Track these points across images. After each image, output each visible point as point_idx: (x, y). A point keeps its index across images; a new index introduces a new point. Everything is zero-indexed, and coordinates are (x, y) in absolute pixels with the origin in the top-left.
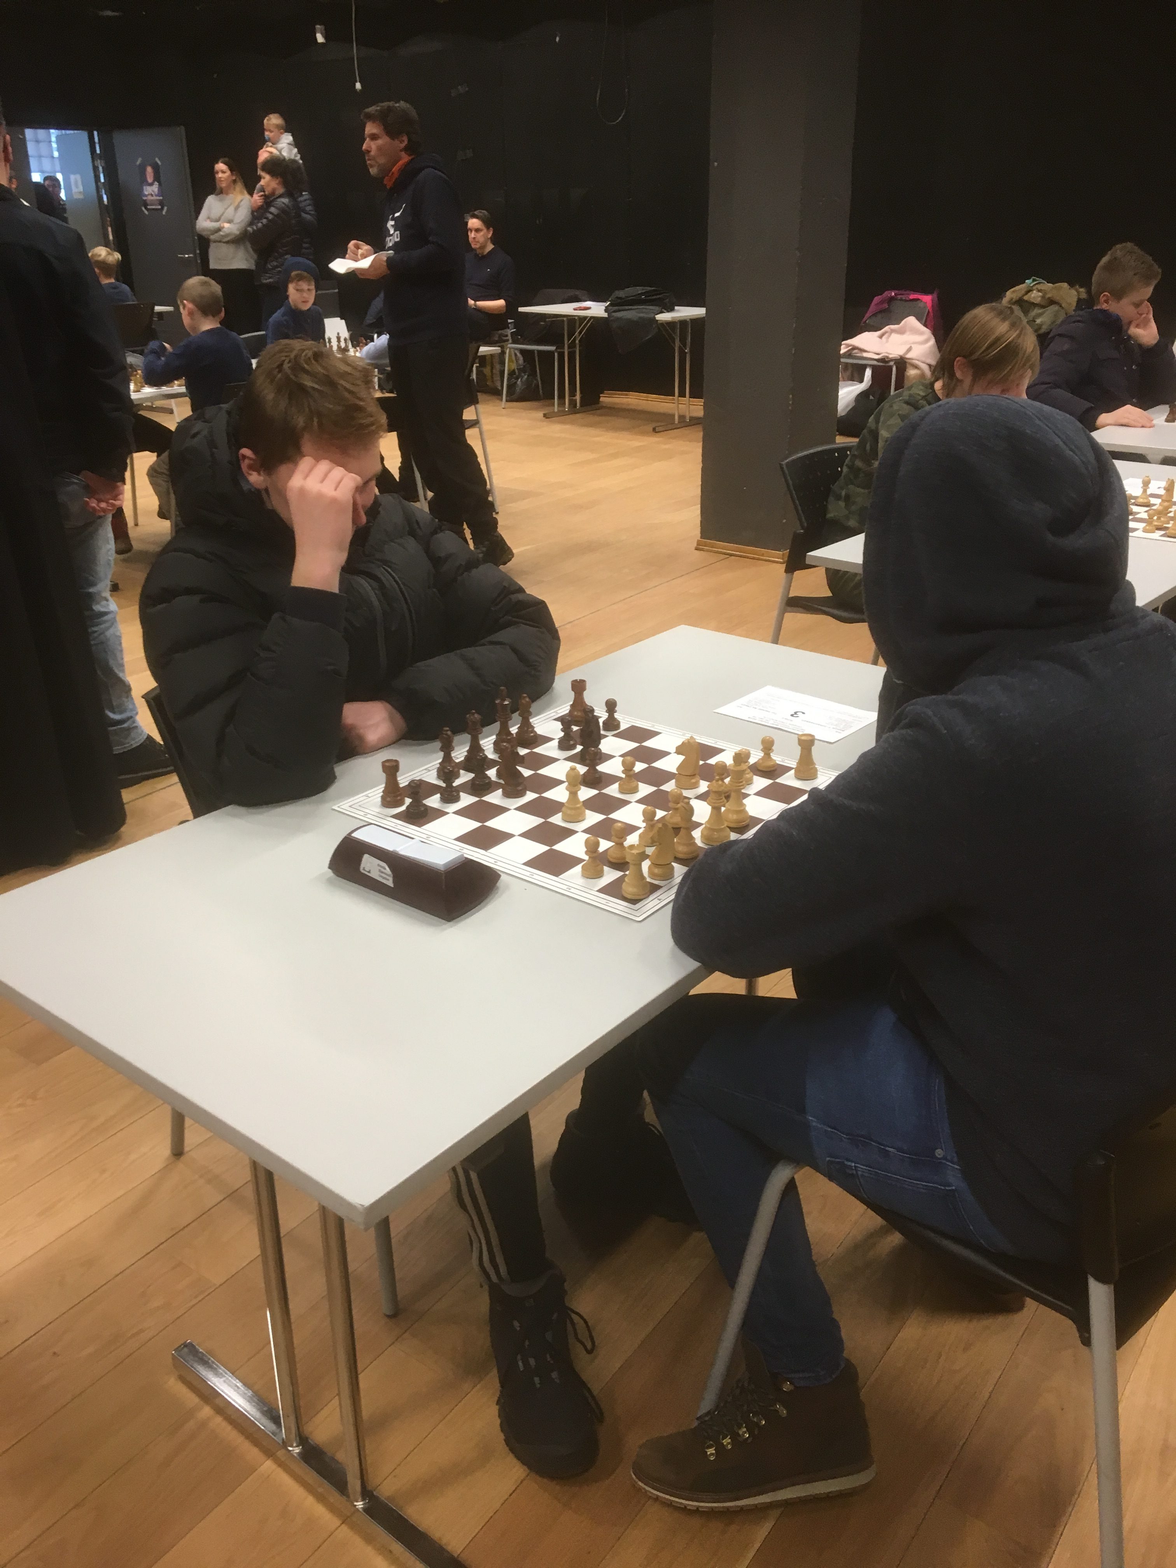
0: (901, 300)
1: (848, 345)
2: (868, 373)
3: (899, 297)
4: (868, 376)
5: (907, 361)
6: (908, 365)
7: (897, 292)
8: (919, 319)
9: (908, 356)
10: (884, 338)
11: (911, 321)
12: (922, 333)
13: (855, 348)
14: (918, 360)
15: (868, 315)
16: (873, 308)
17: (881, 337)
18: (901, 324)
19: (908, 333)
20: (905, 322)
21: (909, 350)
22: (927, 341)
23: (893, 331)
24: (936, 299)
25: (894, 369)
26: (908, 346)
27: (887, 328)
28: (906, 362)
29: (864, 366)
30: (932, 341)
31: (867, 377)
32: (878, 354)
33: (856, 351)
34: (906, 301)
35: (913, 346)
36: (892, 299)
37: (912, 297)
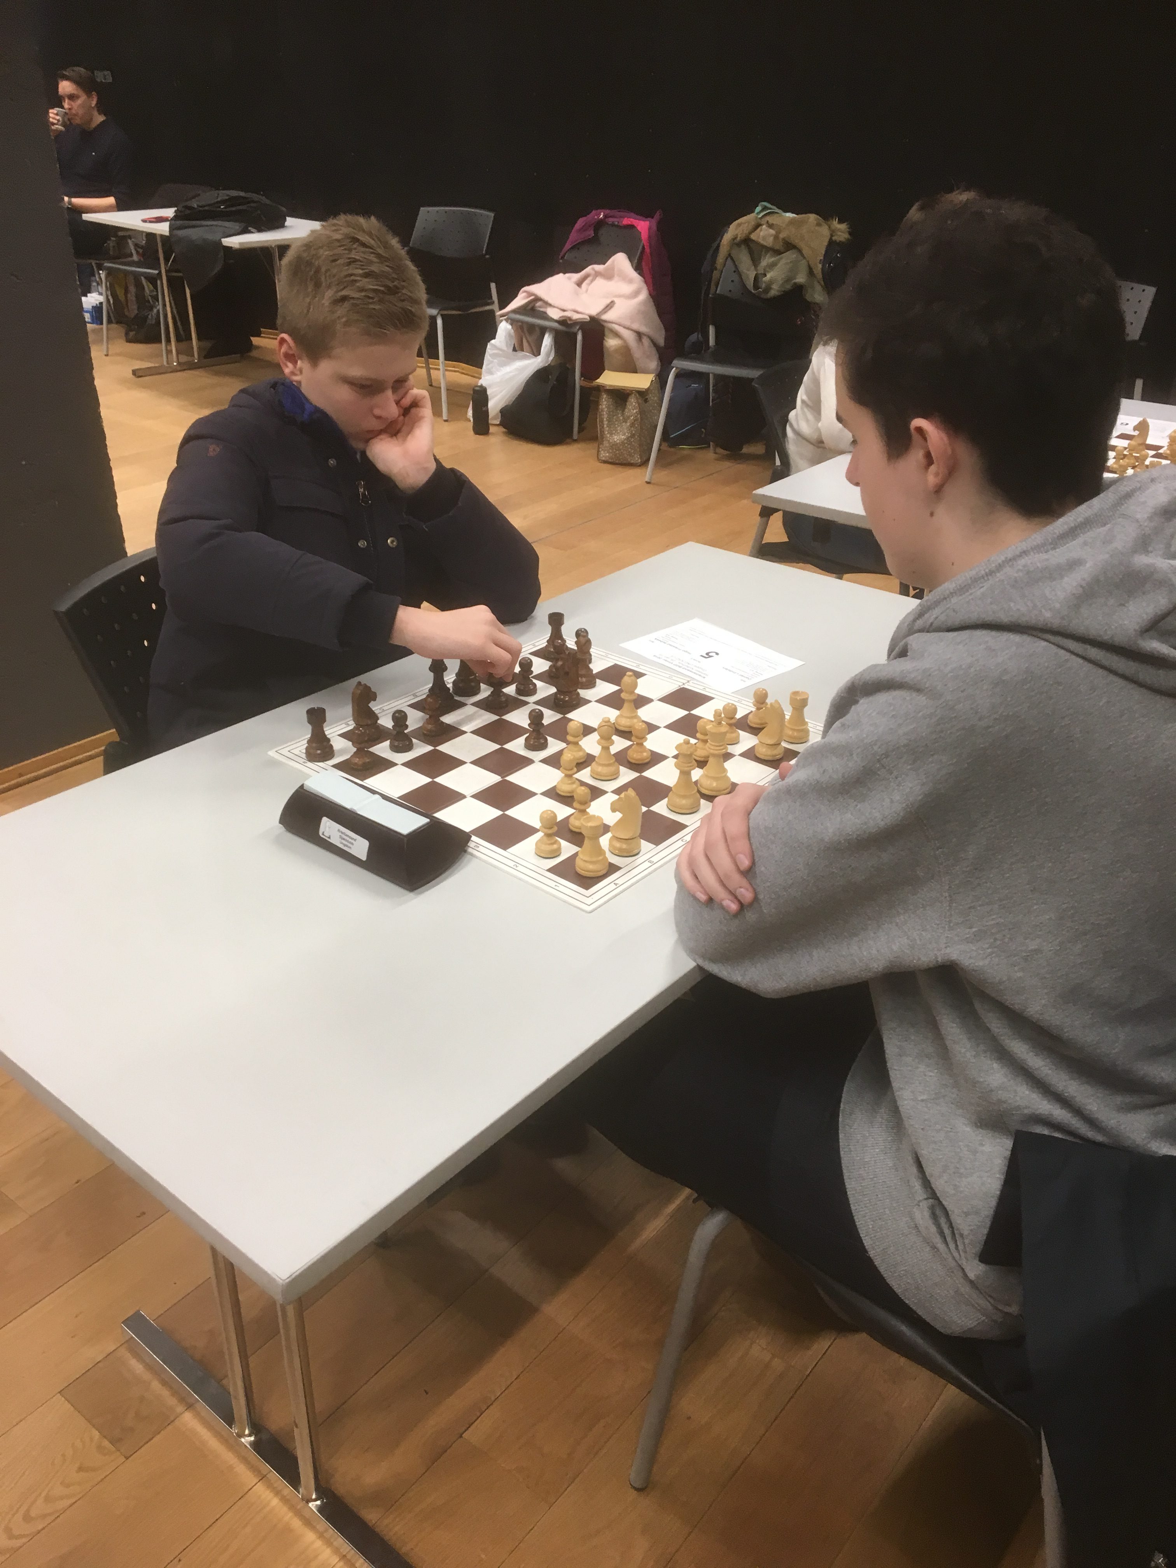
0: (613, 225)
1: (530, 294)
2: (547, 341)
3: (610, 220)
4: (546, 345)
5: (605, 324)
6: (607, 332)
7: (608, 211)
8: (631, 259)
9: (605, 317)
10: (584, 285)
11: (621, 261)
12: (631, 281)
13: (538, 299)
14: (620, 325)
15: (568, 246)
16: (574, 236)
17: (579, 284)
18: (606, 264)
19: (616, 278)
20: (613, 262)
21: (610, 306)
22: (636, 294)
23: (597, 274)
24: (655, 228)
25: (579, 337)
26: (608, 301)
27: (588, 270)
28: (603, 327)
29: (543, 331)
30: (644, 295)
31: (545, 348)
32: (564, 311)
33: (539, 304)
34: (617, 226)
35: (616, 300)
36: (600, 224)
37: (626, 221)
